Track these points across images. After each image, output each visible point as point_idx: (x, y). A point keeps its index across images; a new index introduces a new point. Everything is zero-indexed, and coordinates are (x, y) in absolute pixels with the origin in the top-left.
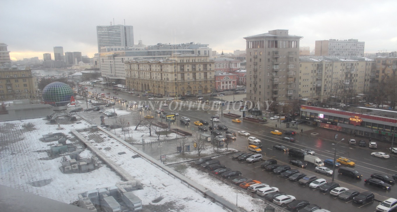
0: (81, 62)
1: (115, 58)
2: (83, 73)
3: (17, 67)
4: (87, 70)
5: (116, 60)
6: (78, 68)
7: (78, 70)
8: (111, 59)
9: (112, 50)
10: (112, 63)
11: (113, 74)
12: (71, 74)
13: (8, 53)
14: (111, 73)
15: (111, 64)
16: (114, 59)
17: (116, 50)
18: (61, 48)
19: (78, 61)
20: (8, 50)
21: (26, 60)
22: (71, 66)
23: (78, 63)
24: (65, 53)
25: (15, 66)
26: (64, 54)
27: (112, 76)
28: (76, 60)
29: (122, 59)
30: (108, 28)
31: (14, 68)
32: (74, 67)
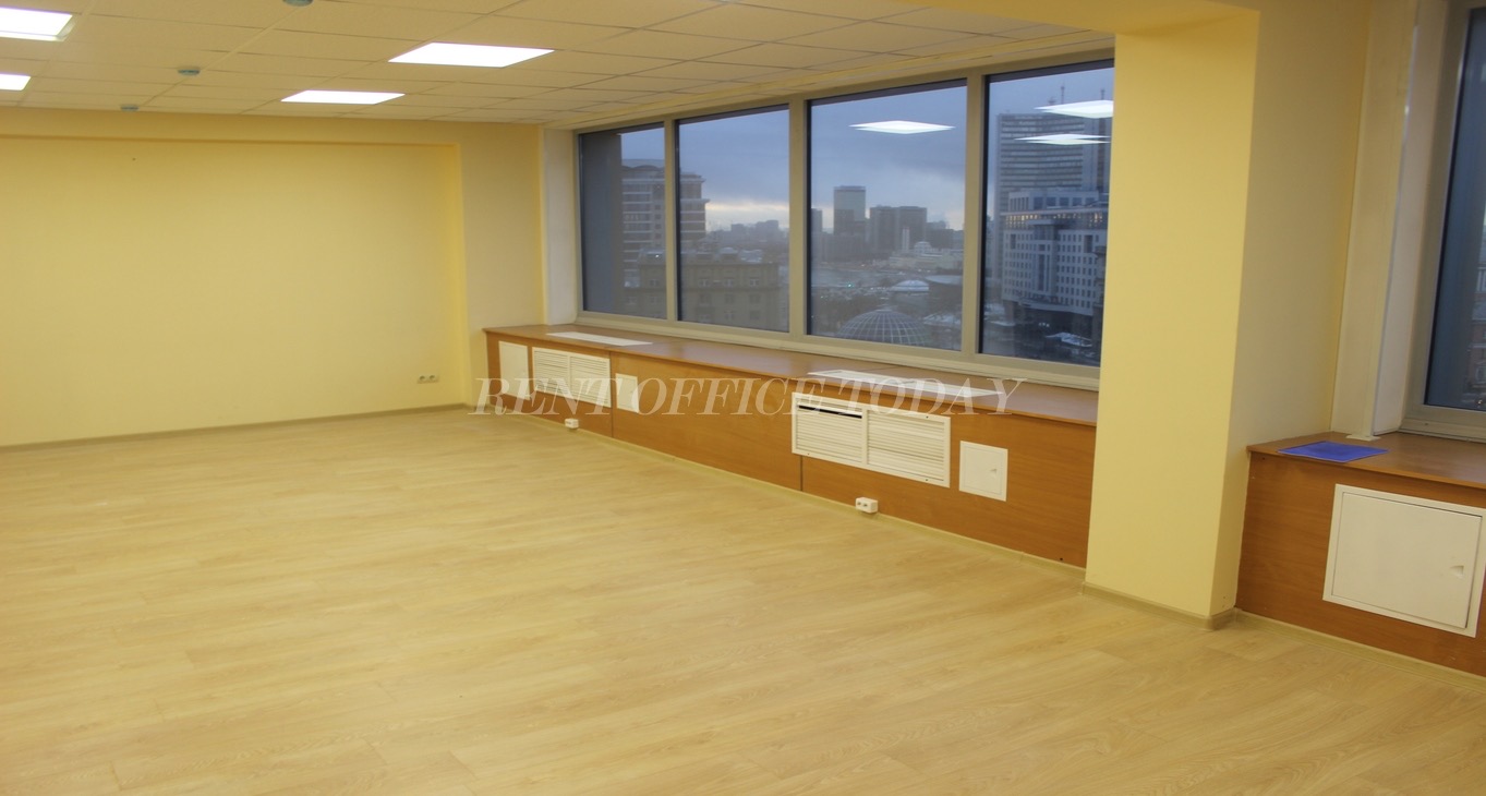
0: (922, 244)
1: (1062, 233)
2: (932, 285)
3: (736, 252)
4: (940, 271)
5: (1061, 243)
6: (911, 263)
7: (912, 273)
8: (1043, 238)
9: (1051, 202)
10: (1046, 253)
11: (1047, 294)
12: (886, 283)
13: (701, 207)
14: (1041, 288)
15: (1042, 257)
16: (1057, 238)
17: (1064, 203)
18: (859, 192)
19: (915, 238)
20: (704, 196)
21: (738, 228)
22: (884, 257)
23: (912, 248)
24: (872, 210)
25: (729, 250)
26: (867, 215)
27: (1041, 299)
28: (906, 233)
29: (1089, 238)
30: (1040, 123)
31: (728, 257)
32: (898, 261)
